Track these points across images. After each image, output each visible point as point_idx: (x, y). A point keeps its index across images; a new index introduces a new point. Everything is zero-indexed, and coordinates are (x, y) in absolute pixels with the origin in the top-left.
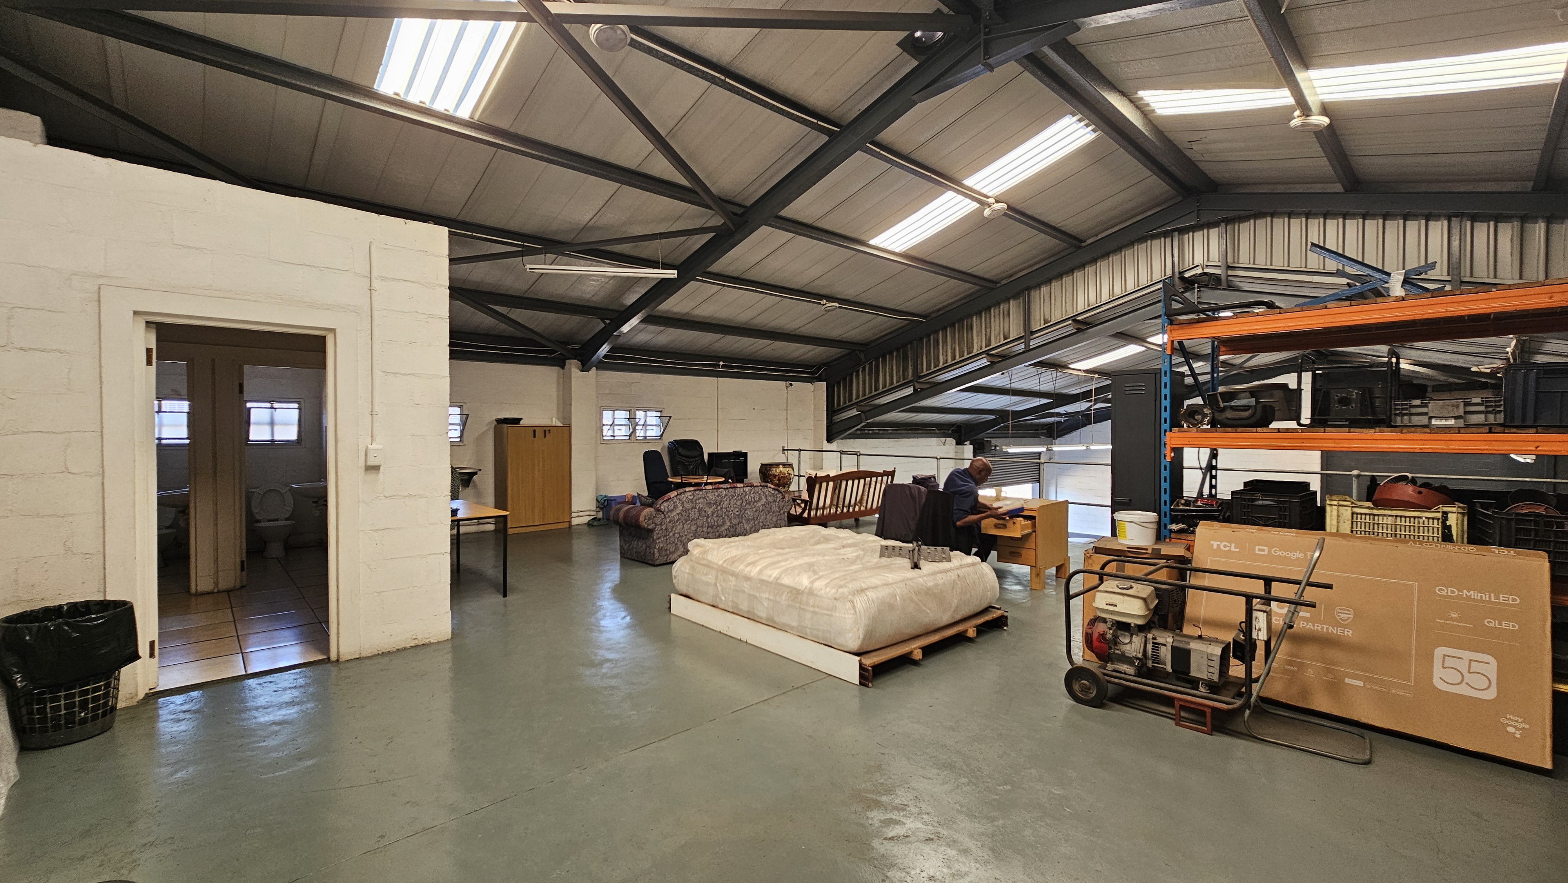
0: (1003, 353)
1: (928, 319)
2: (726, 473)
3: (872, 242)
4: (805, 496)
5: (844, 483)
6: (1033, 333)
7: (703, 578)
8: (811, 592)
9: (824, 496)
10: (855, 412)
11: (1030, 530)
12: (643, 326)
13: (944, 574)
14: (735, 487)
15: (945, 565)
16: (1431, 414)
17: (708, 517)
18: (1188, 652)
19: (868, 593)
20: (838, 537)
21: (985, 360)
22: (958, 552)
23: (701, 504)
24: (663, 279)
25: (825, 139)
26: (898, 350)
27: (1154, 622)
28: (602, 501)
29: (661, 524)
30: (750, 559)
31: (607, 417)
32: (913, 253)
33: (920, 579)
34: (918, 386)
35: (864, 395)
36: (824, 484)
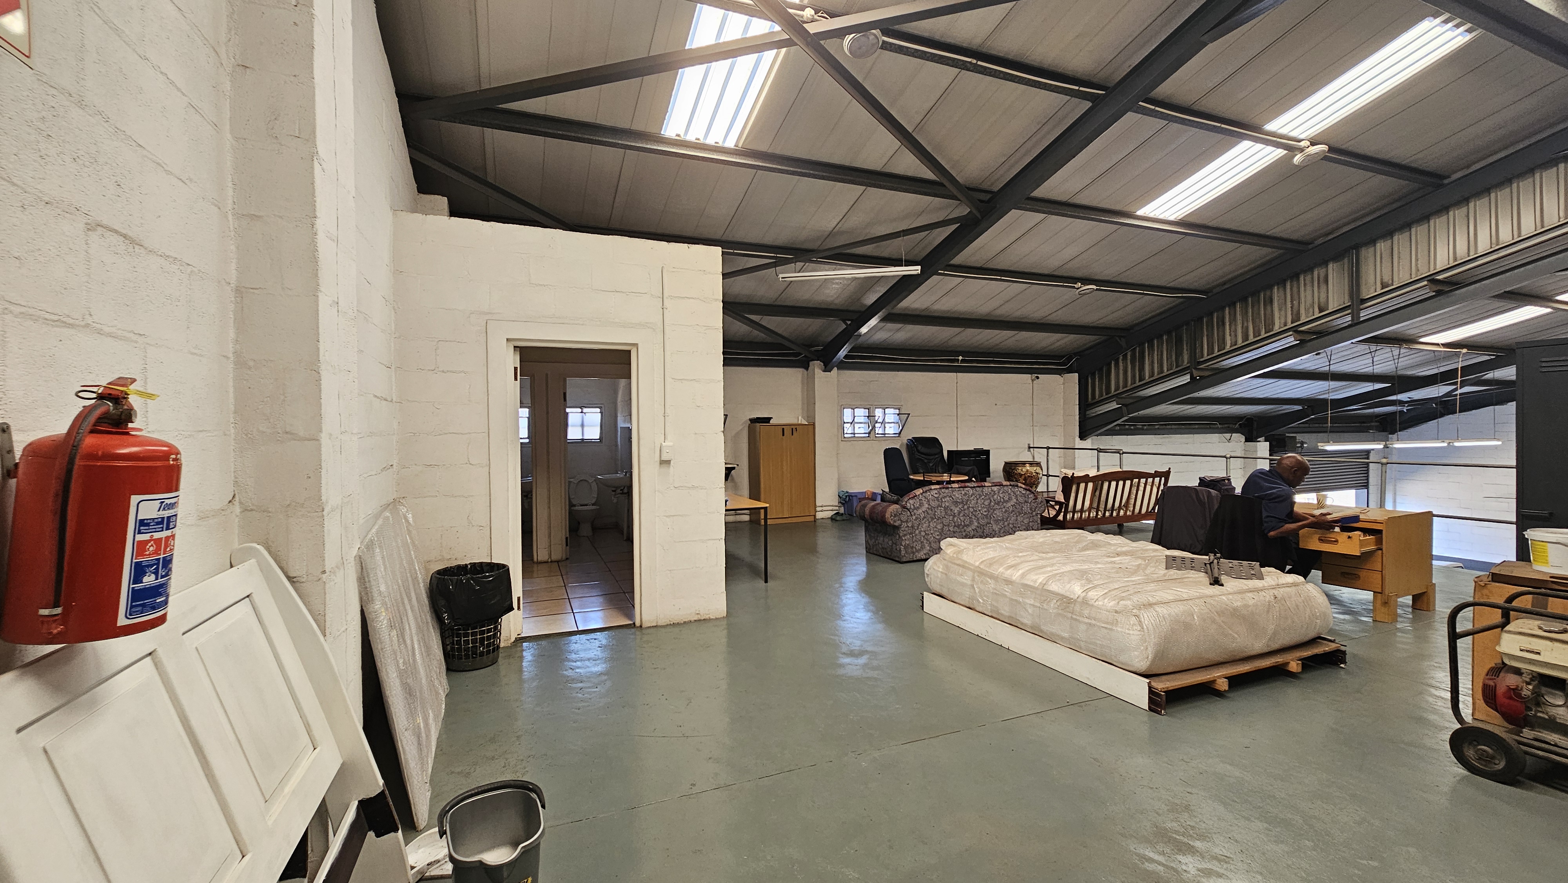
0: (1319, 328)
1: (1210, 294)
2: (970, 471)
3: (1140, 213)
4: (1060, 497)
5: (1106, 485)
6: (1364, 301)
7: (959, 578)
8: (1085, 602)
9: (1083, 498)
10: (1114, 405)
11: (1373, 547)
12: (882, 324)
13: (1256, 593)
14: (982, 486)
15: (1256, 583)
17: (954, 516)
19: (1158, 609)
20: (1110, 544)
21: (1292, 339)
23: (947, 502)
24: (904, 275)
25: (1087, 105)
26: (1169, 333)
28: (844, 497)
29: (907, 522)
30: (1011, 561)
31: (848, 414)
32: (1192, 220)
33: (1224, 598)
34: (1195, 373)
35: (1125, 385)
36: (1082, 485)
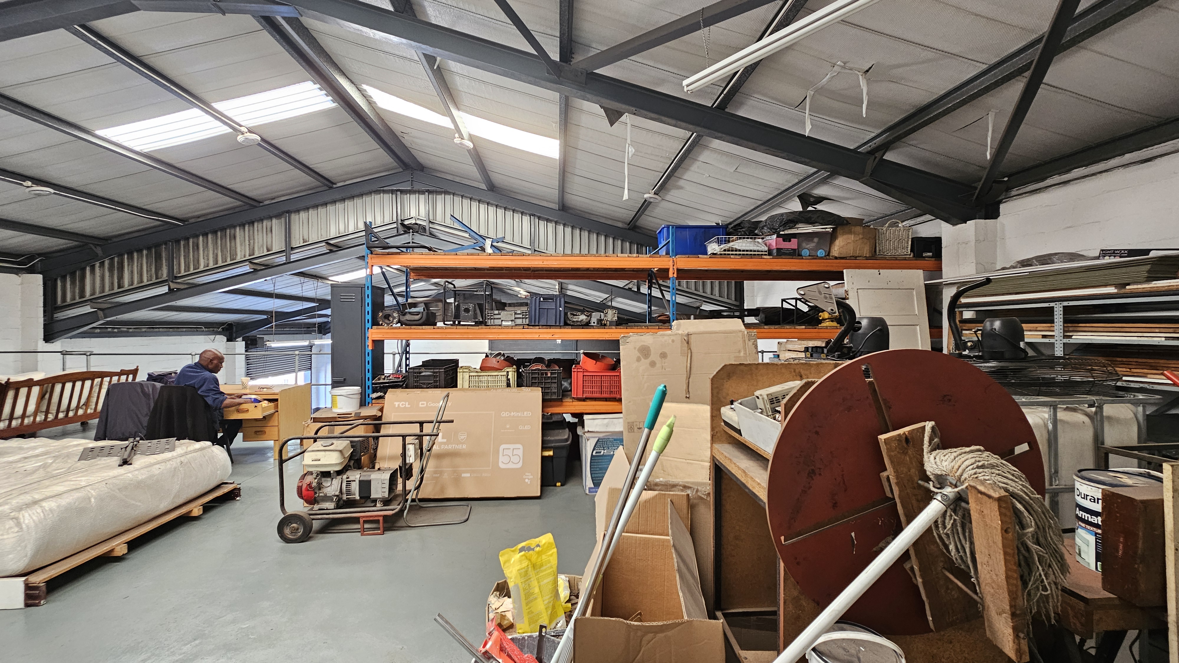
0: (266, 263)
1: (186, 223)
3: (99, 133)
5: (57, 387)
6: (293, 249)
9: (24, 402)
10: (87, 309)
11: (272, 411)
13: (164, 464)
15: (167, 455)
16: (502, 319)
18: (369, 482)
21: (248, 267)
22: (187, 441)
27: (350, 466)
32: (159, 157)
34: (174, 286)
35: (103, 290)
